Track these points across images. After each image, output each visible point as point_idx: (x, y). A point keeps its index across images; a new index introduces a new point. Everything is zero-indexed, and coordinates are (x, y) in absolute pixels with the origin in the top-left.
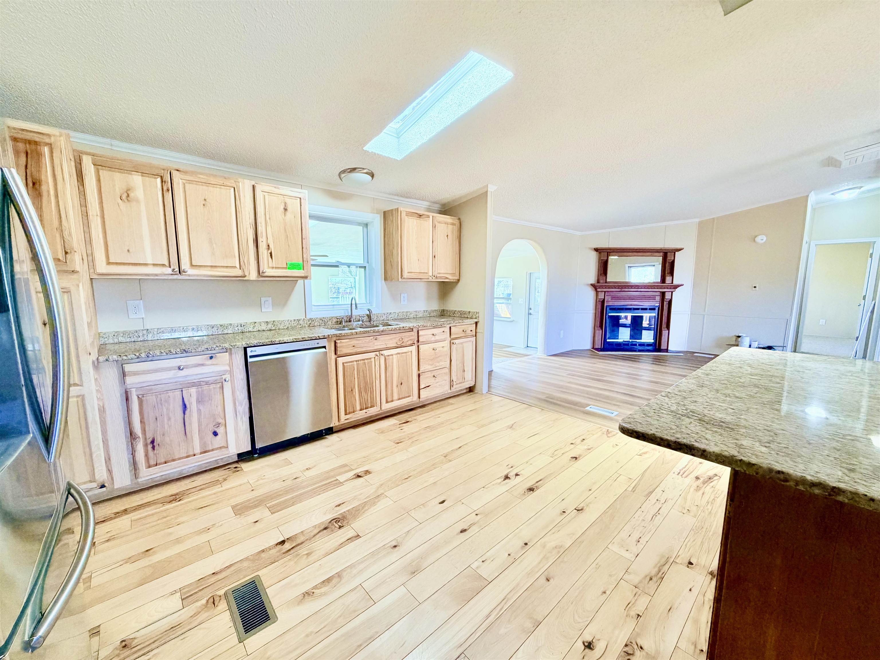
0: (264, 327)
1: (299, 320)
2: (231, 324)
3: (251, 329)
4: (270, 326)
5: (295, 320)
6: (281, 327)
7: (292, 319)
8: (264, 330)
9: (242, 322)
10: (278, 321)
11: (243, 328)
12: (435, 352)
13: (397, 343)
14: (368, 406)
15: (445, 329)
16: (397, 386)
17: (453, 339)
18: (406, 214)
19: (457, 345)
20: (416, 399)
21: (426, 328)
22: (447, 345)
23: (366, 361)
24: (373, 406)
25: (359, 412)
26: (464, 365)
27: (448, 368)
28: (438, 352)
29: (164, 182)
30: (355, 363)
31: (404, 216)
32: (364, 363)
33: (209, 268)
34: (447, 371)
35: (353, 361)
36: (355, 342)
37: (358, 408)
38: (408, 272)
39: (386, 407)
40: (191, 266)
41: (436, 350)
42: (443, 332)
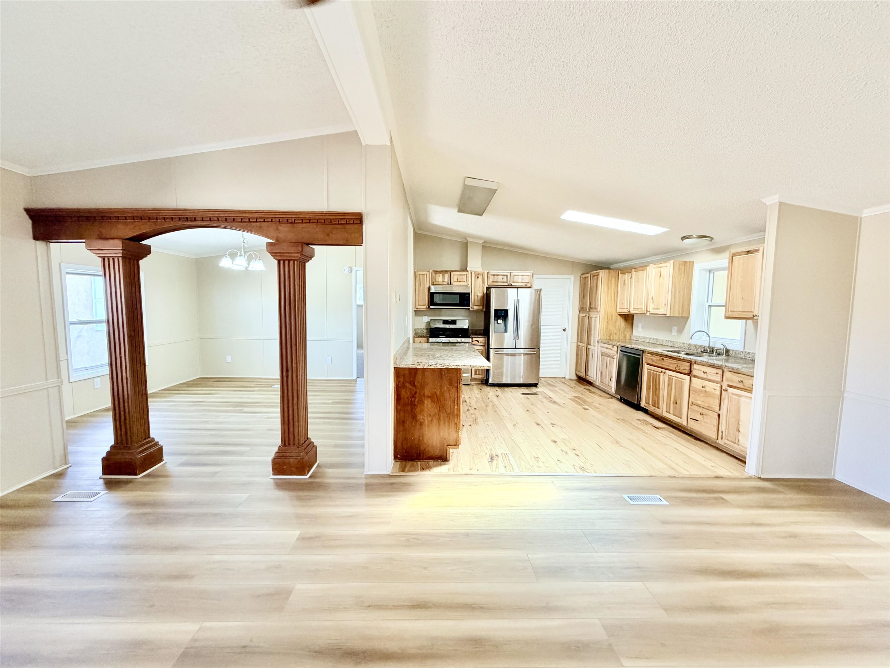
0: (669, 344)
1: (684, 344)
5: (682, 343)
9: (663, 339)
10: (676, 342)
11: (662, 342)
12: (706, 391)
13: (675, 368)
14: (656, 406)
15: (720, 372)
16: (673, 403)
17: (729, 386)
18: (734, 255)
19: (733, 394)
20: (685, 424)
21: (702, 364)
22: (719, 389)
23: (657, 373)
24: (658, 408)
25: (651, 406)
26: (738, 424)
27: (719, 415)
28: (709, 392)
29: (631, 275)
30: (652, 371)
31: (732, 257)
32: (656, 374)
33: (636, 310)
34: (717, 417)
35: (652, 370)
36: (653, 358)
37: (651, 403)
38: (731, 311)
39: (665, 415)
40: (634, 309)
41: (707, 389)
42: (717, 373)
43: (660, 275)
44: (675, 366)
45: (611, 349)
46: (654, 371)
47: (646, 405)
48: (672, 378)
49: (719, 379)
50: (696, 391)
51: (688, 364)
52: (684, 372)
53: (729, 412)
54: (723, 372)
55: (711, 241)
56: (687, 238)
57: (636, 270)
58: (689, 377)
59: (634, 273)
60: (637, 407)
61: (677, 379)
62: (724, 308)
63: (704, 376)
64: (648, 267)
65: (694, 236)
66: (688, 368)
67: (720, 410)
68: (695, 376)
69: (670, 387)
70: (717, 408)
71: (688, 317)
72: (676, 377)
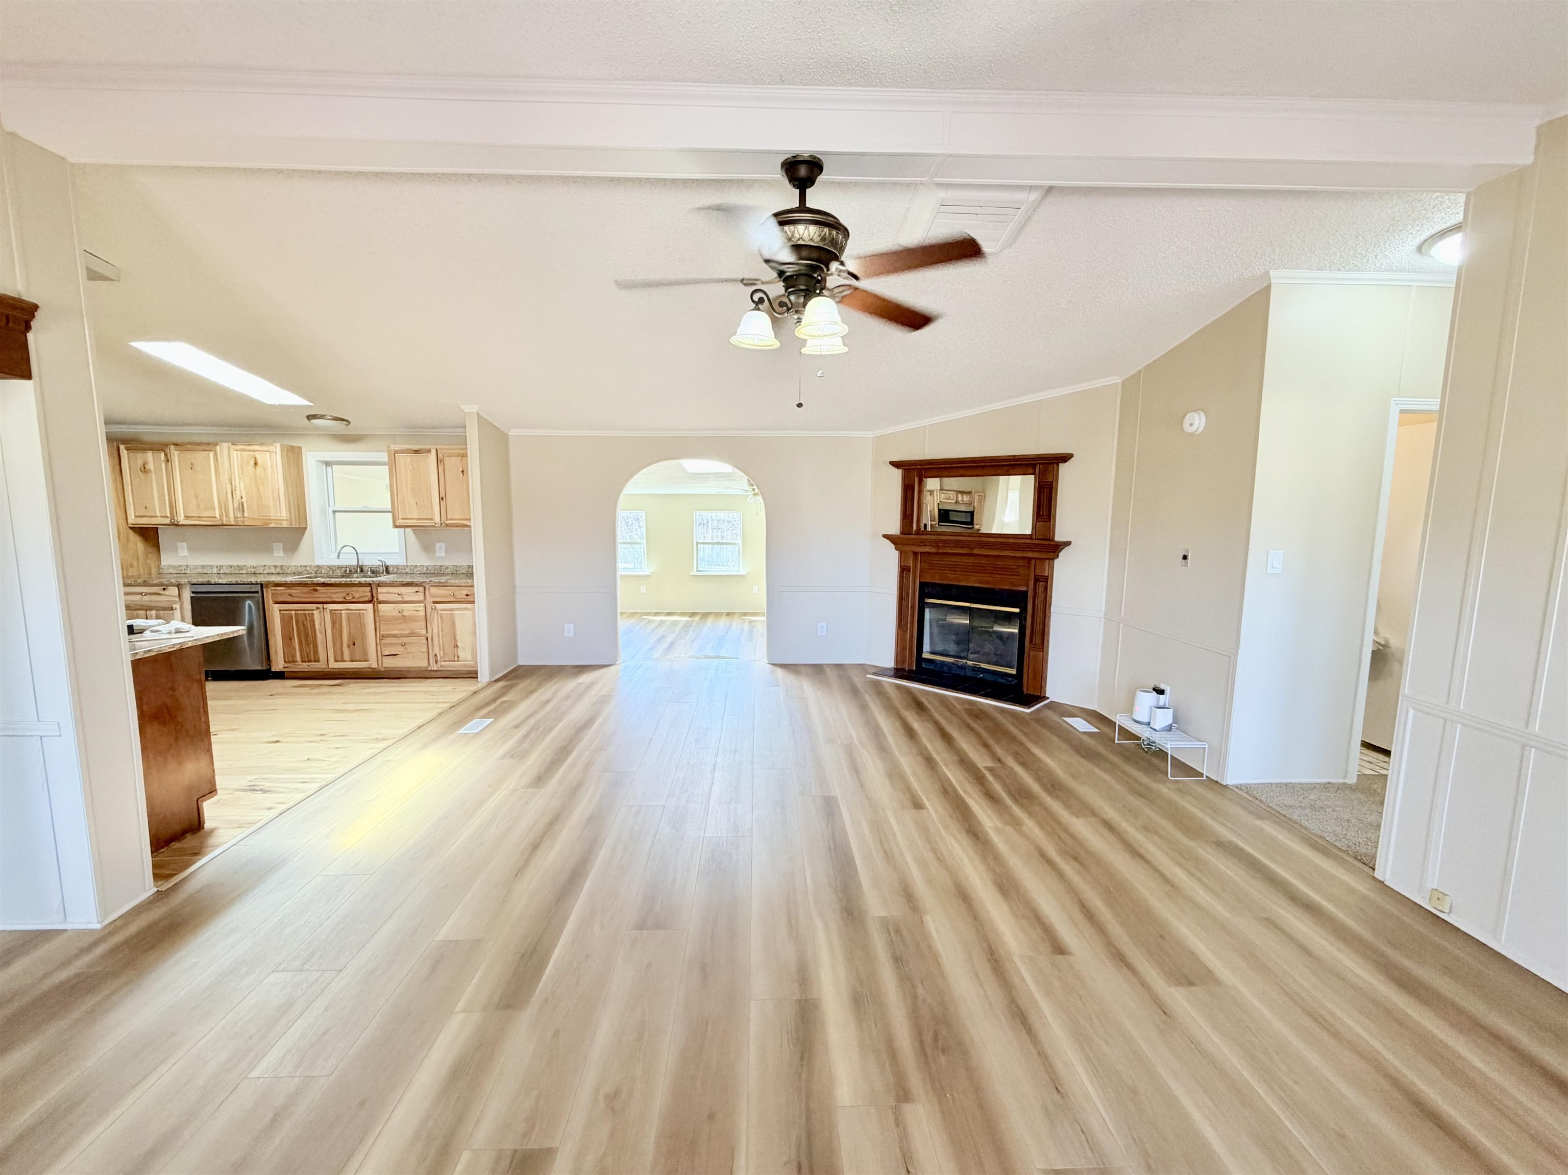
0: (273, 571)
1: (306, 566)
2: (245, 566)
3: (261, 572)
4: (278, 570)
5: (301, 566)
6: (289, 572)
7: (299, 564)
8: (272, 574)
9: (255, 564)
10: (286, 566)
11: (254, 570)
12: (403, 616)
13: (344, 598)
14: (312, 659)
15: (421, 589)
16: (349, 646)
17: (435, 602)
18: (396, 452)
19: (442, 610)
20: (374, 665)
21: (392, 585)
22: (423, 608)
23: (306, 612)
24: (317, 661)
25: (300, 663)
26: (455, 639)
27: (427, 639)
28: (408, 616)
29: (166, 455)
30: (293, 612)
31: (395, 454)
32: (305, 614)
33: (197, 518)
34: (425, 641)
35: (292, 610)
36: (292, 591)
37: (298, 658)
38: (402, 519)
39: (334, 665)
40: (185, 517)
41: (405, 613)
42: (417, 592)
43: (256, 464)
44: (344, 594)
45: (159, 594)
46: (295, 610)
47: (286, 665)
48: (341, 613)
49: (420, 597)
50: (389, 620)
51: (368, 589)
52: (360, 600)
53: (442, 631)
54: (425, 589)
55: (347, 425)
56: (318, 418)
57: (178, 448)
58: (371, 605)
59: (176, 453)
60: (266, 674)
61: (349, 612)
62: (390, 514)
63: (400, 599)
64: (218, 447)
65: (328, 417)
66: (369, 594)
67: (427, 633)
68: (380, 603)
69: (337, 626)
70: (424, 632)
71: (306, 528)
72: (347, 610)
